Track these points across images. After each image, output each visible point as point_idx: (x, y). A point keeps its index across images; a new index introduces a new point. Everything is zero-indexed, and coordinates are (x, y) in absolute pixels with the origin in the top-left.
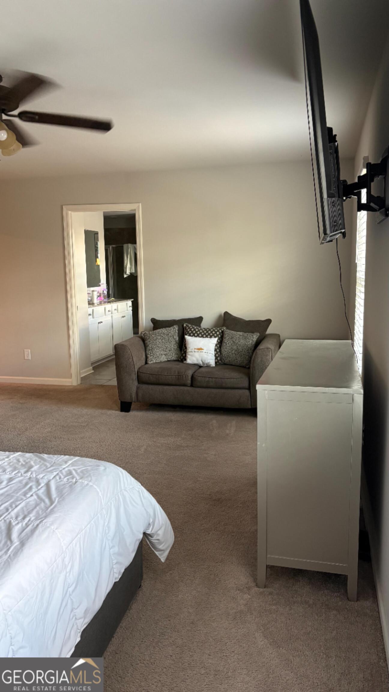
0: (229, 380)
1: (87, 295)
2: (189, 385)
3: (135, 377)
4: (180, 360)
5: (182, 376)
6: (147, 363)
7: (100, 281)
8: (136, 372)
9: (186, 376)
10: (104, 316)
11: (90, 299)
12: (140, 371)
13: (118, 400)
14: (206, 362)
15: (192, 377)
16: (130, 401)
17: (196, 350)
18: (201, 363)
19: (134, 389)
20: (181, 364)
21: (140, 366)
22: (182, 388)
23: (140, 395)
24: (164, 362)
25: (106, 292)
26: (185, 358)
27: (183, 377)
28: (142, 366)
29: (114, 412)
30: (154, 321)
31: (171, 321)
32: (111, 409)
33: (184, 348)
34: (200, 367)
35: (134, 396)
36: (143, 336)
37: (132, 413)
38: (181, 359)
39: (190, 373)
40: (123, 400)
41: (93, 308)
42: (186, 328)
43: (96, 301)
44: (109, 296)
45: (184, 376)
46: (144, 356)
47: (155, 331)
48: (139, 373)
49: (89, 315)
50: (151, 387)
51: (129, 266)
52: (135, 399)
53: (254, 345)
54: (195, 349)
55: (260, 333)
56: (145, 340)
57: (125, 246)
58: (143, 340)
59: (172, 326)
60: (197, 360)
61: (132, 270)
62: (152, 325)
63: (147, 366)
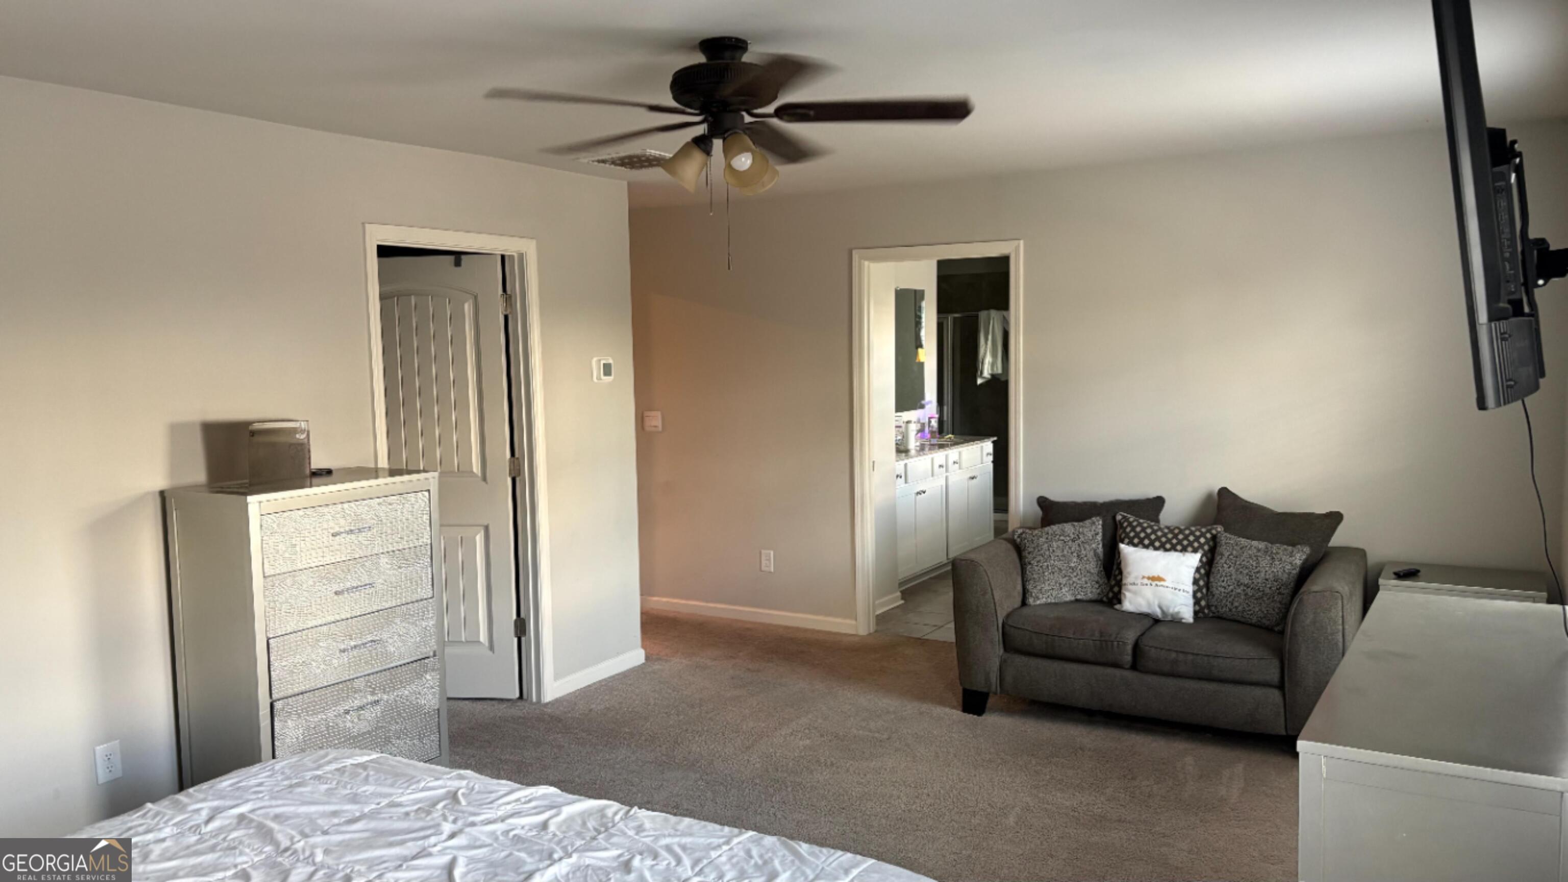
0: (1228, 661)
1: (893, 431)
2: (1128, 666)
3: (997, 636)
4: (1105, 599)
5: (1109, 643)
6: (1027, 602)
7: (922, 397)
8: (1000, 625)
9: (1121, 643)
10: (931, 478)
11: (899, 438)
12: (1010, 622)
13: (959, 685)
14: (1171, 611)
15: (1136, 646)
16: (985, 690)
17: (1146, 581)
18: (1159, 613)
19: (994, 665)
20: (1108, 611)
21: (1010, 610)
22: (1110, 671)
23: (1009, 679)
24: (1066, 603)
25: (934, 423)
26: (1119, 596)
27: (1112, 645)
28: (1015, 610)
29: (947, 710)
30: (1043, 502)
31: (1085, 504)
32: (942, 702)
33: (1117, 572)
34: (1156, 621)
35: (994, 677)
36: (1019, 540)
37: (991, 719)
38: (1108, 598)
39: (1130, 636)
40: (968, 687)
41: (906, 461)
42: (1121, 524)
43: (913, 444)
44: (941, 430)
45: (1115, 643)
46: (1019, 588)
47: (1046, 529)
48: (1007, 628)
49: (897, 476)
50: (1034, 662)
51: (988, 359)
52: (997, 687)
53: (1296, 576)
54: (1144, 577)
55: (1311, 546)
56: (1023, 548)
57: (983, 315)
58: (1019, 549)
59: (1089, 517)
60: (1149, 604)
61: (995, 369)
62: (1038, 511)
63: (1025, 611)
